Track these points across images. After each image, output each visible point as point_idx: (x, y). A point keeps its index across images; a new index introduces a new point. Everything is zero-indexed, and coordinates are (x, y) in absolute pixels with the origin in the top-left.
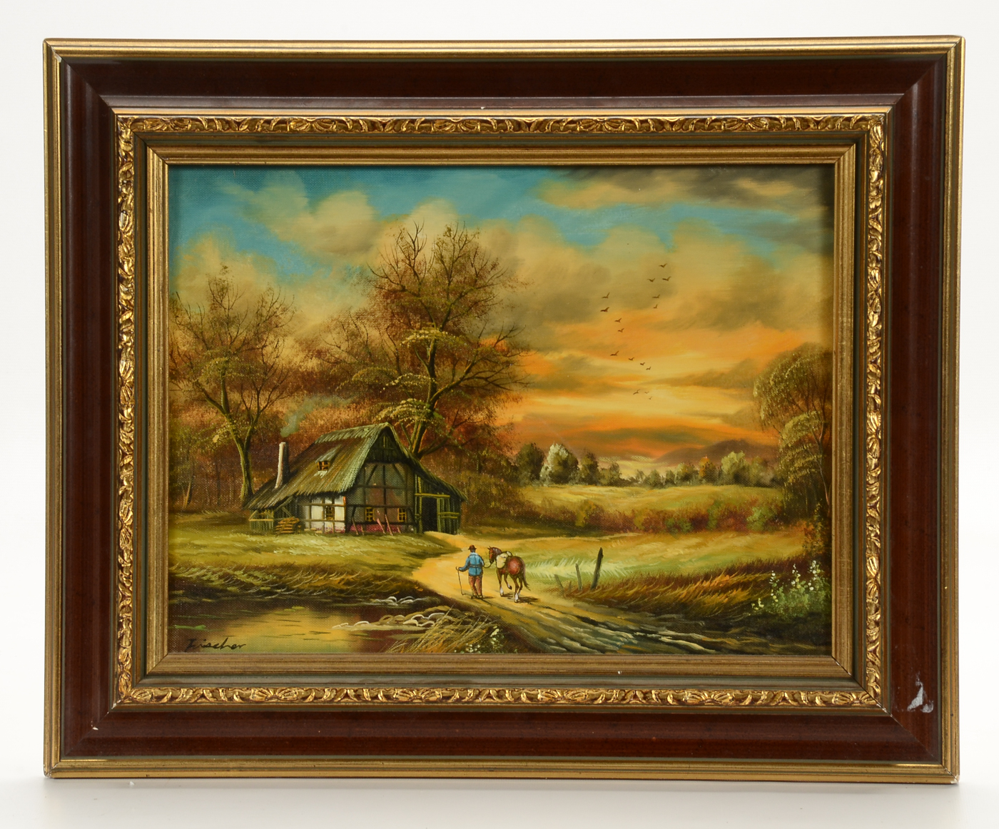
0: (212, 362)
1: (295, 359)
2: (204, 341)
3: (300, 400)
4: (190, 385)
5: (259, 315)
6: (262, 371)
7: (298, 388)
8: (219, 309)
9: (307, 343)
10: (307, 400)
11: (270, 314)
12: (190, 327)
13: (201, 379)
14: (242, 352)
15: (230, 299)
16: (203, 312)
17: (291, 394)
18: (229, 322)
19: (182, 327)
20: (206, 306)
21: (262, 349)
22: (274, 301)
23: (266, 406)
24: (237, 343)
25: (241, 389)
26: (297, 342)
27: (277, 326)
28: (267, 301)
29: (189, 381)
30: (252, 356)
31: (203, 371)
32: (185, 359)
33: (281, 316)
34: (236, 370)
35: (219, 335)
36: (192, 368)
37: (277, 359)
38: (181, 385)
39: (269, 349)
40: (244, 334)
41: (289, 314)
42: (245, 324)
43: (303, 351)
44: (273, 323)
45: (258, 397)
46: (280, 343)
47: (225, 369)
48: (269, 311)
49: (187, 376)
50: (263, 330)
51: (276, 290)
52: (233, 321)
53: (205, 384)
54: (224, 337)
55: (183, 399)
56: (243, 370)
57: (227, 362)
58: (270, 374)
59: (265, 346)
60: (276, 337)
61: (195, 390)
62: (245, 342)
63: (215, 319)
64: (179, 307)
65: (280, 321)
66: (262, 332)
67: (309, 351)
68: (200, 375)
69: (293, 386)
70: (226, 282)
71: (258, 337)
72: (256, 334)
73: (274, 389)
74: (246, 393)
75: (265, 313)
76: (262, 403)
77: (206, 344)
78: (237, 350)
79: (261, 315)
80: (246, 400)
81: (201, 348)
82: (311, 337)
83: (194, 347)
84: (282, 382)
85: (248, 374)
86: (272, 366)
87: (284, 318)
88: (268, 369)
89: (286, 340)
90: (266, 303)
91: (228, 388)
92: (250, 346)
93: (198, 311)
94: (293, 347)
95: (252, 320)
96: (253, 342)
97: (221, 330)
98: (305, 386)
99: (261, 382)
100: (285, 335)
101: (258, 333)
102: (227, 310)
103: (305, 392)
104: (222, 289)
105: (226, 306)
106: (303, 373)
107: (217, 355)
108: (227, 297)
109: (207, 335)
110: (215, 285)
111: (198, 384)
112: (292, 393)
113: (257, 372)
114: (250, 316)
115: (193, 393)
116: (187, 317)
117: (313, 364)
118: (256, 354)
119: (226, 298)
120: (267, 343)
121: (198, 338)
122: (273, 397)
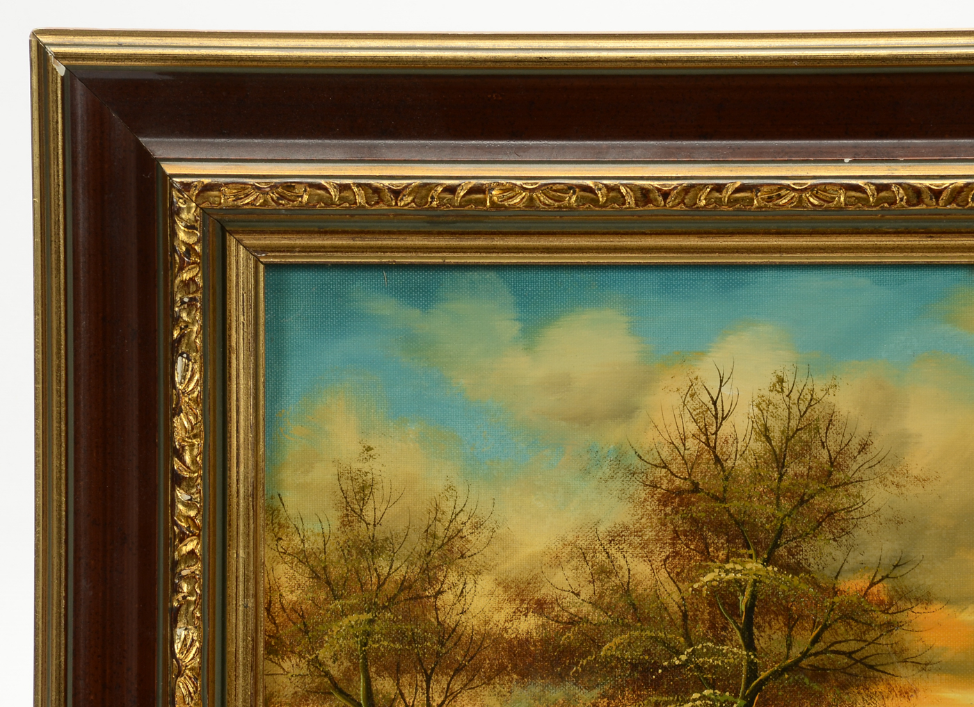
0: (345, 622)
1: (496, 617)
2: (328, 583)
3: (504, 691)
4: (303, 664)
5: (429, 534)
6: (435, 639)
7: (501, 670)
8: (356, 525)
9: (518, 587)
10: (517, 691)
11: (450, 533)
12: (303, 558)
13: (324, 654)
14: (398, 603)
15: (377, 506)
16: (326, 531)
17: (489, 680)
18: (374, 548)
19: (288, 559)
20: (333, 520)
21: (435, 597)
22: (458, 510)
23: (443, 702)
24: (390, 588)
25: (396, 671)
26: (499, 584)
27: (463, 556)
28: (445, 509)
29: (301, 656)
30: (418, 611)
31: (326, 638)
32: (294, 616)
33: (470, 537)
34: (387, 636)
35: (357, 572)
36: (307, 632)
37: (463, 617)
38: (287, 665)
39: (448, 597)
40: (403, 570)
41: (486, 533)
42: (404, 551)
43: (510, 601)
44: (455, 549)
45: (428, 687)
46: (468, 587)
47: (368, 634)
48: (447, 529)
49: (297, 649)
50: (436, 562)
51: (461, 490)
52: (382, 547)
53: (330, 663)
54: (366, 577)
55: (290, 691)
56: (399, 636)
57: (371, 621)
58: (449, 644)
59: (440, 592)
60: (460, 576)
61: (312, 674)
62: (404, 585)
63: (350, 543)
64: (283, 521)
65: (469, 546)
66: (435, 567)
67: (522, 601)
68: (322, 647)
69: (491, 665)
70: (370, 476)
71: (428, 575)
72: (425, 570)
73: (458, 671)
74: (405, 679)
75: (440, 532)
76: (436, 698)
77: (332, 590)
78: (389, 600)
79: (435, 536)
80: (406, 692)
81: (323, 596)
82: (525, 576)
83: (310, 595)
84: (472, 658)
85: (410, 644)
86: (454, 630)
87: (476, 541)
88: (447, 634)
89: (479, 582)
90: (444, 513)
91: (373, 669)
92: (413, 593)
93: (318, 529)
94: (492, 594)
95: (416, 543)
96: (418, 584)
97: (360, 563)
98: (515, 666)
99: (434, 658)
100: (478, 573)
101: (427, 569)
102: (371, 527)
103: (515, 676)
104: (363, 488)
105: (370, 519)
106: (510, 642)
107: (353, 609)
108: (371, 502)
109: (334, 573)
110: (350, 482)
111: (317, 663)
112: (490, 678)
113: (425, 639)
114: (414, 537)
115: (308, 680)
116: (297, 540)
117: (528, 625)
118: (424, 607)
119: (370, 505)
120: (445, 587)
121: (318, 577)
122: (456, 686)
